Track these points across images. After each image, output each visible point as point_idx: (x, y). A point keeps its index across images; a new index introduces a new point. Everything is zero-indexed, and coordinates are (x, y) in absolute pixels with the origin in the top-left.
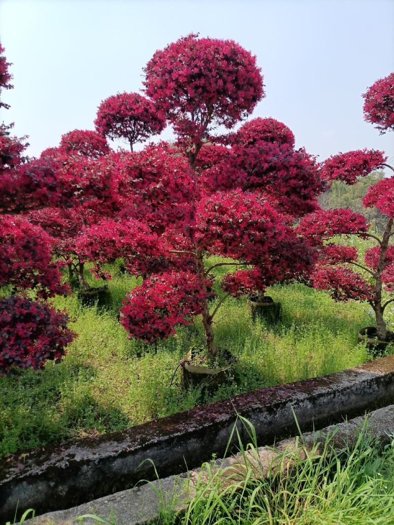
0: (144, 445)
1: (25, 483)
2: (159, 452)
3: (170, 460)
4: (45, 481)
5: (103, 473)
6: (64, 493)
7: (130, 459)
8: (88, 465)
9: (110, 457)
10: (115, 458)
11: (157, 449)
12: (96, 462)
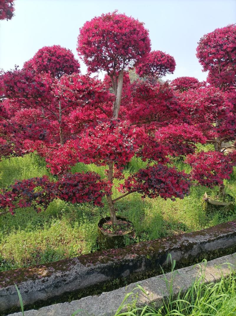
0: (217, 237)
1: (173, 251)
2: (223, 241)
3: (227, 245)
4: (180, 251)
5: (201, 249)
6: (187, 257)
7: (212, 243)
8: (196, 245)
9: (204, 242)
10: (206, 242)
11: (223, 240)
12: (199, 244)
